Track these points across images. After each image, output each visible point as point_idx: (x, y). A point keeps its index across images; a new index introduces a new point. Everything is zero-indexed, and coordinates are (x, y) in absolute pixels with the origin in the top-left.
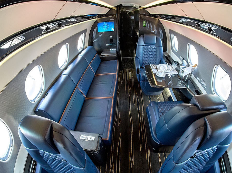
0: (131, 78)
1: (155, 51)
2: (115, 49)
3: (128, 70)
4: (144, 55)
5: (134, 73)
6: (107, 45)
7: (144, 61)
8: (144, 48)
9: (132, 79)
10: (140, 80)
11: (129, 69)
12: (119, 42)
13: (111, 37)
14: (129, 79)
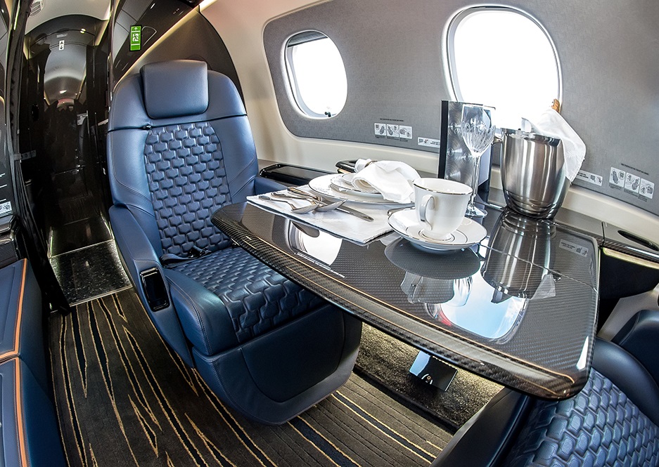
0: (125, 340)
1: (211, 147)
3: (94, 301)
4: (156, 186)
5: (132, 309)
7: (163, 223)
8: (148, 142)
9: (129, 350)
10: (189, 345)
11: (96, 298)
14: (112, 352)
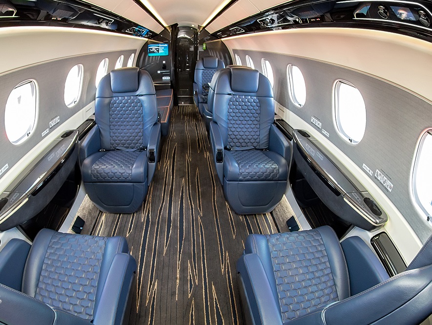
2: (168, 78)
6: (159, 72)
12: (174, 68)
13: (164, 62)
